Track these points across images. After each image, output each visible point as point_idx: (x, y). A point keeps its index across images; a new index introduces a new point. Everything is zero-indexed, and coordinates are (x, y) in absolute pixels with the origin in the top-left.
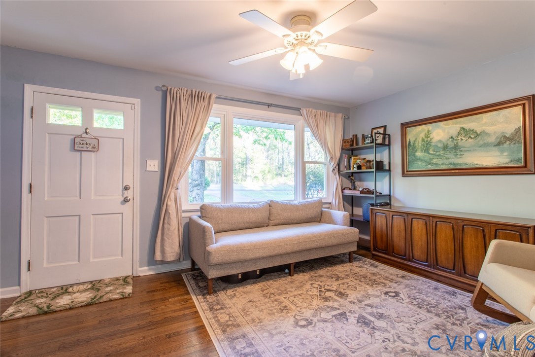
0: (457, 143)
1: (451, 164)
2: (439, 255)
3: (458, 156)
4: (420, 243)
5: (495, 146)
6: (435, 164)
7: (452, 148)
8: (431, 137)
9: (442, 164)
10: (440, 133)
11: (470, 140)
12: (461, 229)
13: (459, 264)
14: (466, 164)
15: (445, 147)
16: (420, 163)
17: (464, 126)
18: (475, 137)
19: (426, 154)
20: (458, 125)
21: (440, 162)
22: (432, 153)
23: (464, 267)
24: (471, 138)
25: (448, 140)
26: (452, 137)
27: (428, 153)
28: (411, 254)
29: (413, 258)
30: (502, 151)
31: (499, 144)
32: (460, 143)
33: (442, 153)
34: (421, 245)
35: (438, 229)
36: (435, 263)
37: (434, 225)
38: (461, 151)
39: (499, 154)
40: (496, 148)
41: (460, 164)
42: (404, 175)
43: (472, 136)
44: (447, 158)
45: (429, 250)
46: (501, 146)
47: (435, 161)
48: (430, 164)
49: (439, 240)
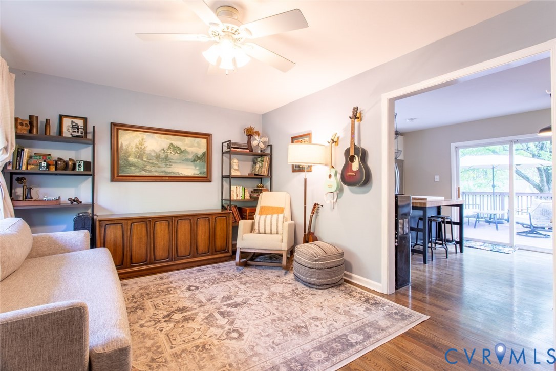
0: (167, 155)
1: (162, 172)
2: (179, 247)
3: (168, 166)
4: (162, 243)
5: (192, 162)
6: (148, 170)
7: (163, 159)
8: (145, 145)
9: (155, 172)
10: (154, 144)
11: (177, 155)
12: (196, 222)
13: (194, 249)
14: (174, 173)
15: (158, 157)
16: (133, 168)
17: (173, 142)
18: (180, 153)
19: (139, 160)
20: (168, 141)
21: (153, 169)
22: (145, 160)
23: (197, 249)
24: (178, 153)
25: (160, 151)
26: (163, 150)
27: (142, 160)
28: (153, 257)
29: (155, 260)
30: (196, 166)
31: (194, 161)
32: (170, 156)
33: (155, 161)
34: (164, 244)
35: (179, 226)
36: (176, 256)
37: (176, 223)
38: (171, 162)
39: (194, 168)
40: (192, 163)
41: (170, 173)
42: (113, 179)
43: (178, 152)
44: (159, 167)
45: (171, 246)
46: (195, 163)
47: (148, 168)
48: (144, 170)
49: (179, 235)
